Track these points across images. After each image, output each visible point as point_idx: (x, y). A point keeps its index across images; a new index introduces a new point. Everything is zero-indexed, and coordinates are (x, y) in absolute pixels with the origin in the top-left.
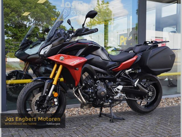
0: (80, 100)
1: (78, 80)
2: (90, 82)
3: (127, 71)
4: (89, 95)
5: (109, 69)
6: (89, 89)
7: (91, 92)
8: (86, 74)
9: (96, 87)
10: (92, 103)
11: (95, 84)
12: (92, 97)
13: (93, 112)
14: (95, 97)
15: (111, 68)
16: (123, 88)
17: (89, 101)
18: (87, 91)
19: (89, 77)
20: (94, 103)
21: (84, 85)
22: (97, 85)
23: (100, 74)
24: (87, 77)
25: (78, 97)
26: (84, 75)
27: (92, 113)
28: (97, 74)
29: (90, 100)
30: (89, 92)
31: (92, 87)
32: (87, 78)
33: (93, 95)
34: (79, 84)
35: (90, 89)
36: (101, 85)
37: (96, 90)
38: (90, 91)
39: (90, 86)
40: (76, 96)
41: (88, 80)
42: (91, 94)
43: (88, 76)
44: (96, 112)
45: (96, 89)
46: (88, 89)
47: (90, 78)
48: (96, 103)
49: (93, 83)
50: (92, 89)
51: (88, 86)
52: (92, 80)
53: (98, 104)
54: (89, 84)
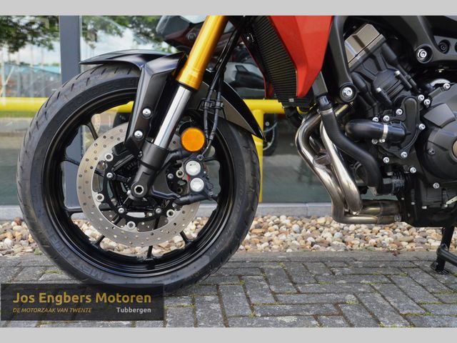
1: (315, 58)
2: (385, 82)
4: (378, 151)
6: (381, 120)
7: (389, 135)
9: (425, 109)
10: (395, 198)
11: (415, 93)
12: (398, 169)
13: (410, 242)
14: (413, 170)
17: (382, 190)
18: (363, 126)
19: (384, 54)
20: (408, 200)
21: (348, 92)
22: (427, 102)
23: (453, 42)
24: (370, 55)
25: (320, 162)
26: (357, 38)
27: (404, 244)
28: (439, 39)
29: (386, 181)
30: (379, 134)
31: (399, 112)
32: (370, 61)
33: (404, 154)
34: (320, 87)
35: (386, 118)
37: (422, 126)
38: (386, 129)
39: (387, 106)
40: (310, 157)
41: (379, 69)
42: (393, 150)
43: (379, 46)
44: (422, 243)
45: (424, 121)
46: (371, 119)
47: (387, 60)
48: (419, 204)
49: (406, 88)
50: (395, 120)
51: (375, 104)
52: (398, 73)
53: (428, 206)
54: (379, 90)
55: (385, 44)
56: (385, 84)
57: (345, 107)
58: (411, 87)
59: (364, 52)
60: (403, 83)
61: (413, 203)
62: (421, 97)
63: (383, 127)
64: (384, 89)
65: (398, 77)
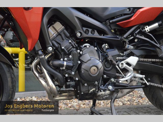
0: (43, 82)
2: (66, 44)
3: (148, 29)
5: (111, 21)
6: (64, 60)
7: (67, 66)
8: (59, 26)
9: (81, 55)
11: (77, 49)
14: (77, 79)
15: (114, 20)
16: (138, 61)
18: (57, 63)
19: (64, 33)
20: (77, 90)
21: (50, 49)
22: (81, 52)
23: (90, 30)
24: (59, 34)
25: (41, 77)
26: (53, 27)
28: (85, 29)
29: (68, 83)
30: (63, 66)
31: (71, 56)
32: (59, 36)
33: (73, 73)
34: (38, 46)
35: (66, 59)
36: (91, 52)
37: (79, 62)
40: (37, 75)
41: (63, 40)
42: (69, 71)
43: (63, 31)
45: (80, 60)
46: (60, 59)
47: (66, 36)
48: (81, 92)
49: (73, 47)
50: (69, 60)
51: (62, 53)
52: (70, 41)
53: (83, 93)
54: (63, 48)
55: (65, 30)
56: (65, 46)
57: (50, 54)
58: (75, 47)
59: (57, 33)
60: (72, 45)
61: (79, 92)
62: (79, 51)
63: (64, 63)
64: (65, 47)
65: (70, 43)
